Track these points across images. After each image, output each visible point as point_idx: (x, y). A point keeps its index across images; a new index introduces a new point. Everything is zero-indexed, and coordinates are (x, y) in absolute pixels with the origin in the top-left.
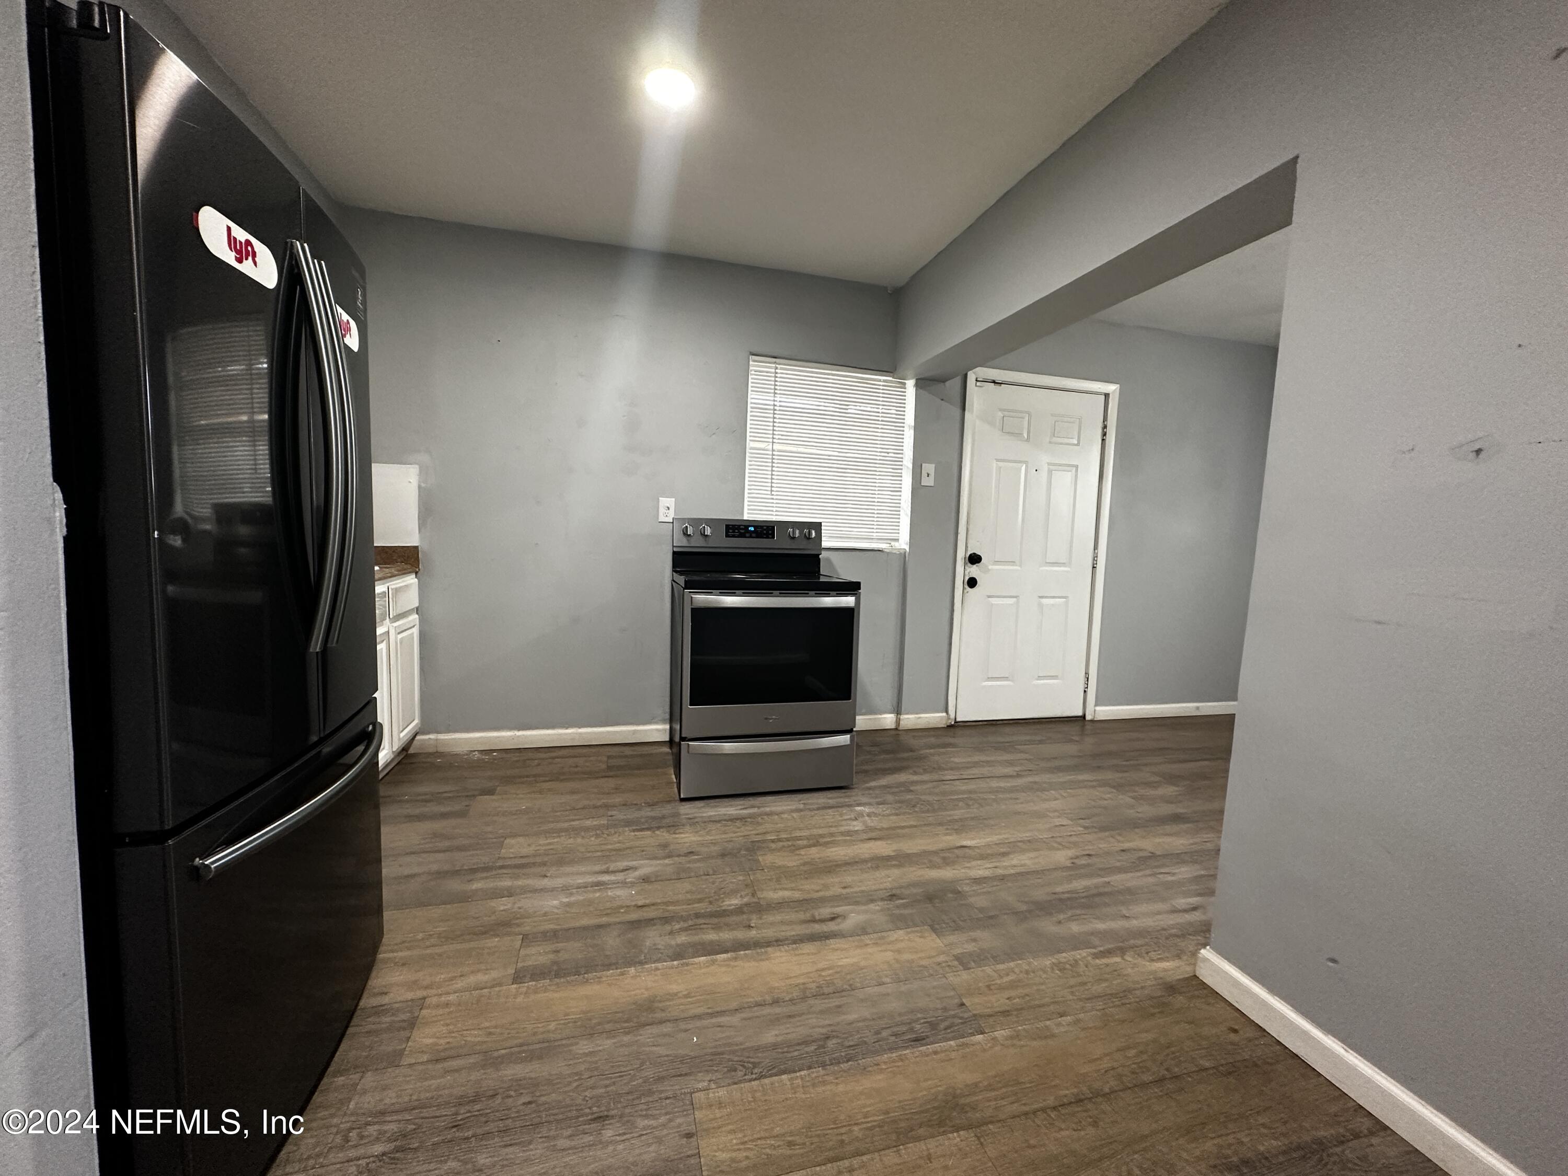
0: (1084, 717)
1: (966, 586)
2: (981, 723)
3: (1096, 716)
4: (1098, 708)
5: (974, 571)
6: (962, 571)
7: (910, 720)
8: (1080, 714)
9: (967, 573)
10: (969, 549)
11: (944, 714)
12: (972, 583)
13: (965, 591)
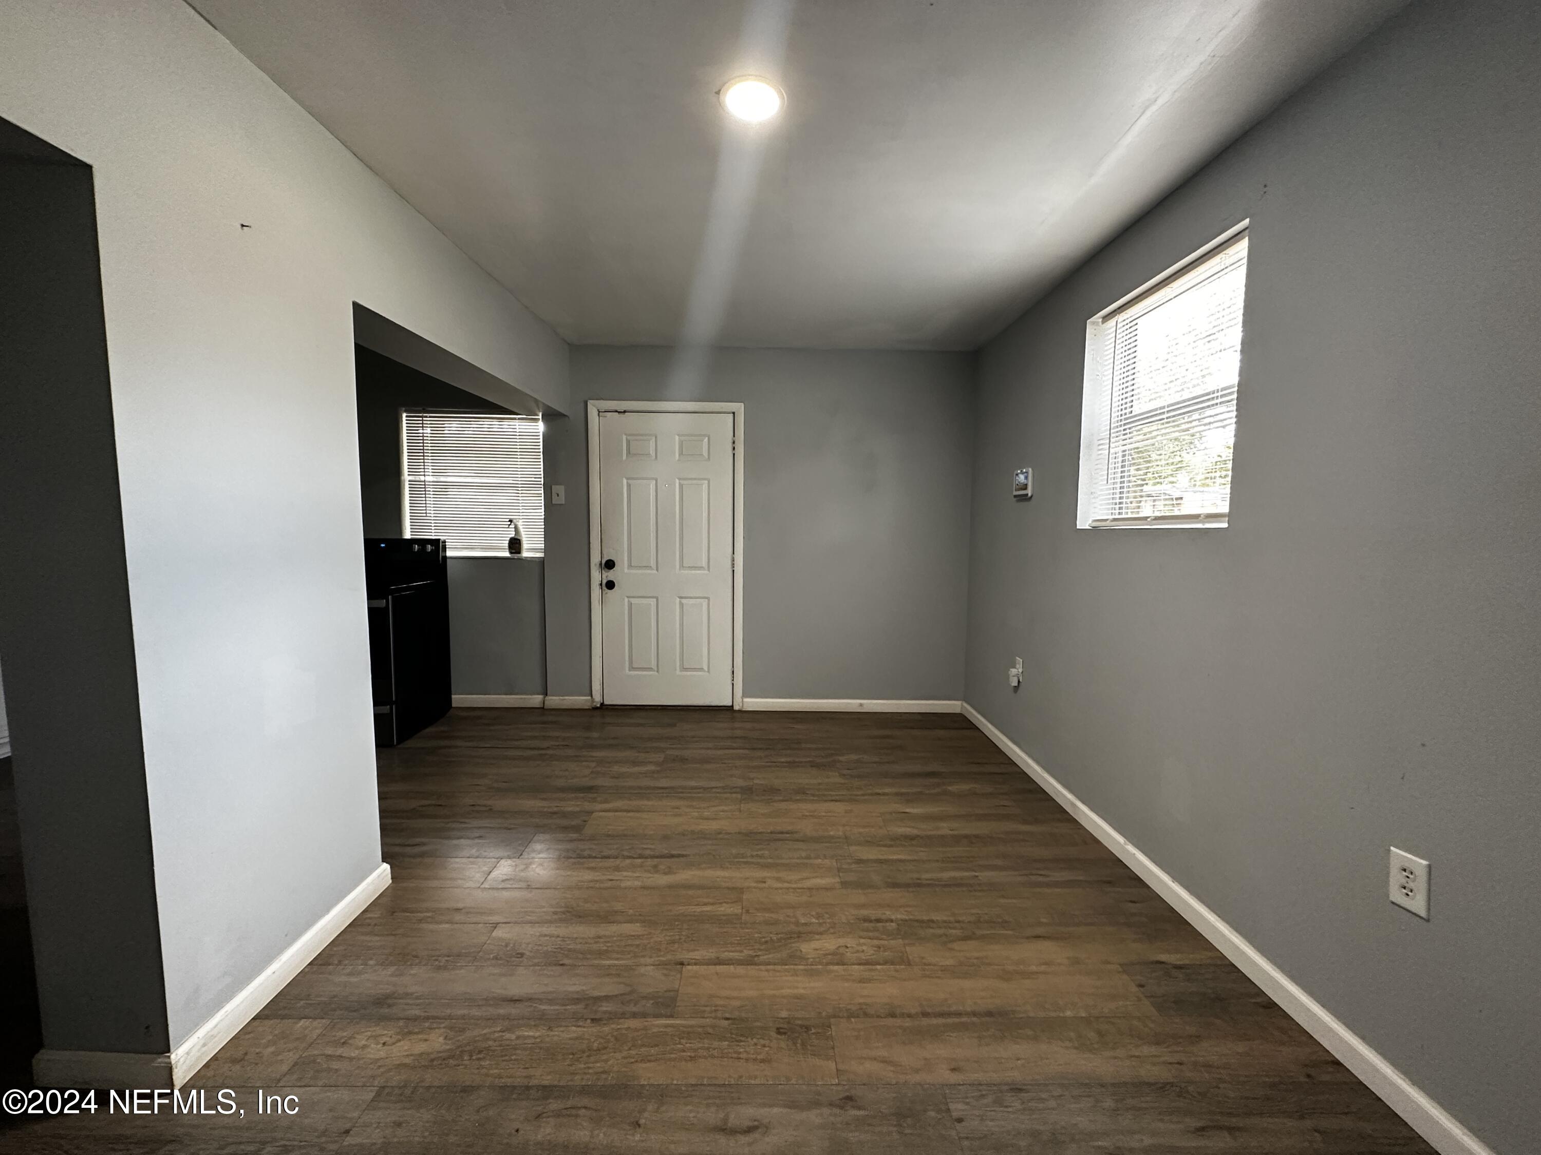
0: (732, 706)
1: (604, 588)
2: (628, 707)
3: (744, 707)
4: (746, 700)
5: (610, 575)
6: (597, 576)
7: (554, 701)
8: (730, 704)
9: (604, 576)
10: (605, 556)
11: (589, 698)
12: (610, 585)
13: (604, 593)
